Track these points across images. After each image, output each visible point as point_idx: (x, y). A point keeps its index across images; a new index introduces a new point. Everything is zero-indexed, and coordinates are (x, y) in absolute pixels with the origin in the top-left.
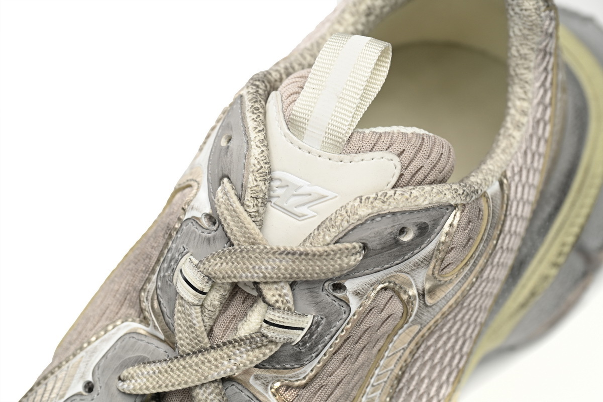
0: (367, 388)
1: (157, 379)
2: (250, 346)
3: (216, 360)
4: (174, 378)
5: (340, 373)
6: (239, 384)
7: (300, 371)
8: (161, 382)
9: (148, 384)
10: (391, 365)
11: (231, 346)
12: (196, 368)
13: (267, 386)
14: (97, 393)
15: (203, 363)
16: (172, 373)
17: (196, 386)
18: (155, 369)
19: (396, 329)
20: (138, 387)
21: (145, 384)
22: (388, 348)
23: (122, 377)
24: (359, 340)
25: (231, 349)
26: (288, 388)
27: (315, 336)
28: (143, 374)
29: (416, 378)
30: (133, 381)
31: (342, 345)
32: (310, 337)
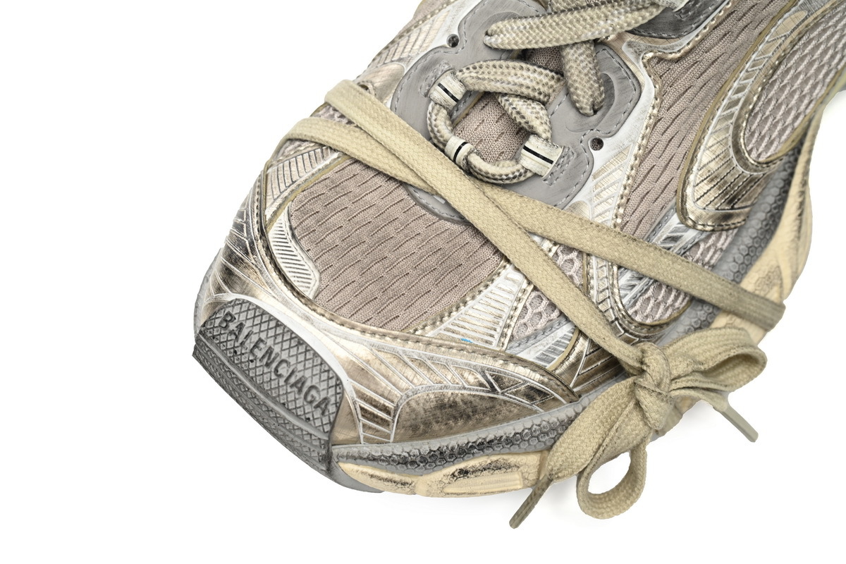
0: (740, 72)
1: (527, 34)
2: (630, 7)
3: (592, 19)
4: (545, 35)
5: (717, 50)
6: (611, 49)
7: (676, 43)
8: (531, 38)
9: (517, 39)
10: (769, 52)
11: (609, 5)
12: (570, 26)
13: (639, 55)
14: (462, 47)
15: (578, 21)
16: (543, 30)
17: (567, 45)
18: (526, 24)
19: (782, 12)
20: (507, 41)
21: (514, 39)
22: (770, 32)
23: (489, 32)
24: (742, 17)
25: (610, 8)
26: (660, 60)
27: (699, 4)
28: (512, 29)
29: (792, 72)
30: (502, 35)
31: (724, 20)
32: (694, 5)
